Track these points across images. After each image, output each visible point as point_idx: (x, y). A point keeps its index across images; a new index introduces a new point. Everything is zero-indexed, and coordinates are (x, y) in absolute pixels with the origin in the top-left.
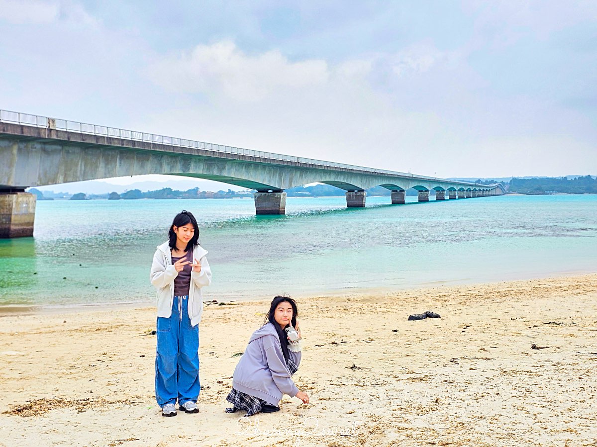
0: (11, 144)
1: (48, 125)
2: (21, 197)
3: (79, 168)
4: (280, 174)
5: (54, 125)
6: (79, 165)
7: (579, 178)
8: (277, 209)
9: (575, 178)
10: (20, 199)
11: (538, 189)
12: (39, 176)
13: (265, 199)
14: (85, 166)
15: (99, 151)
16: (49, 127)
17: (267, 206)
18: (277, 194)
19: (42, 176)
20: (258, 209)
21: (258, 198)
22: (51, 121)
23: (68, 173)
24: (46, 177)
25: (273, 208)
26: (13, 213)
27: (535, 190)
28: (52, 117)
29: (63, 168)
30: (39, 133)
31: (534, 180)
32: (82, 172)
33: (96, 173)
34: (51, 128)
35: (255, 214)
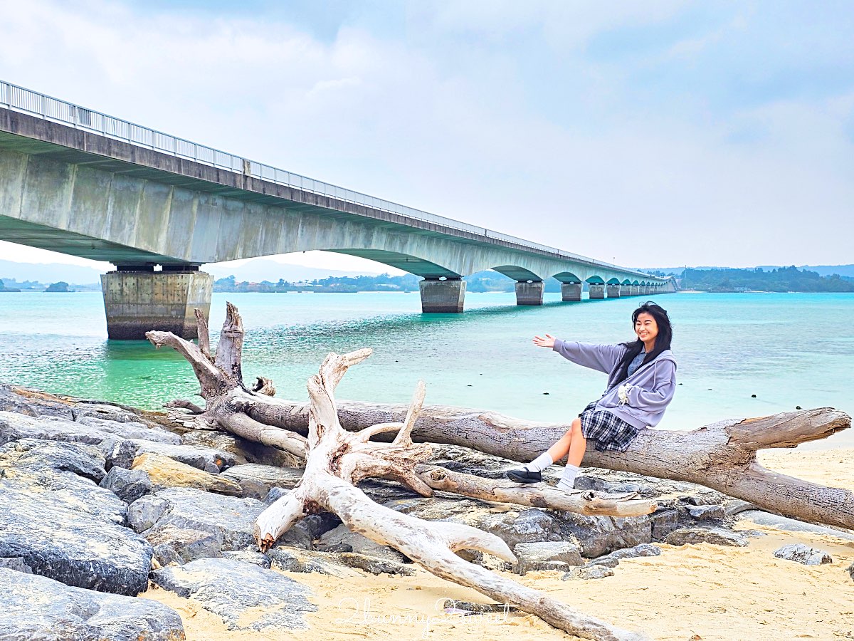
0: (192, 197)
1: (243, 170)
2: (197, 278)
3: (259, 238)
4: (461, 253)
5: (249, 171)
6: (260, 233)
7: (780, 269)
8: (454, 304)
9: (774, 270)
10: (197, 281)
11: (723, 285)
12: (218, 248)
13: (435, 290)
14: (266, 233)
15: (281, 212)
16: (244, 173)
17: (438, 300)
18: (454, 283)
19: (220, 248)
20: (424, 306)
21: (426, 288)
22: (246, 163)
23: (248, 243)
24: (225, 249)
25: (449, 304)
26: (188, 303)
27: (719, 285)
28: (247, 157)
29: (243, 236)
30: (235, 182)
31: (715, 272)
32: (263, 243)
33: (276, 245)
34: (246, 174)
35: (421, 311)
